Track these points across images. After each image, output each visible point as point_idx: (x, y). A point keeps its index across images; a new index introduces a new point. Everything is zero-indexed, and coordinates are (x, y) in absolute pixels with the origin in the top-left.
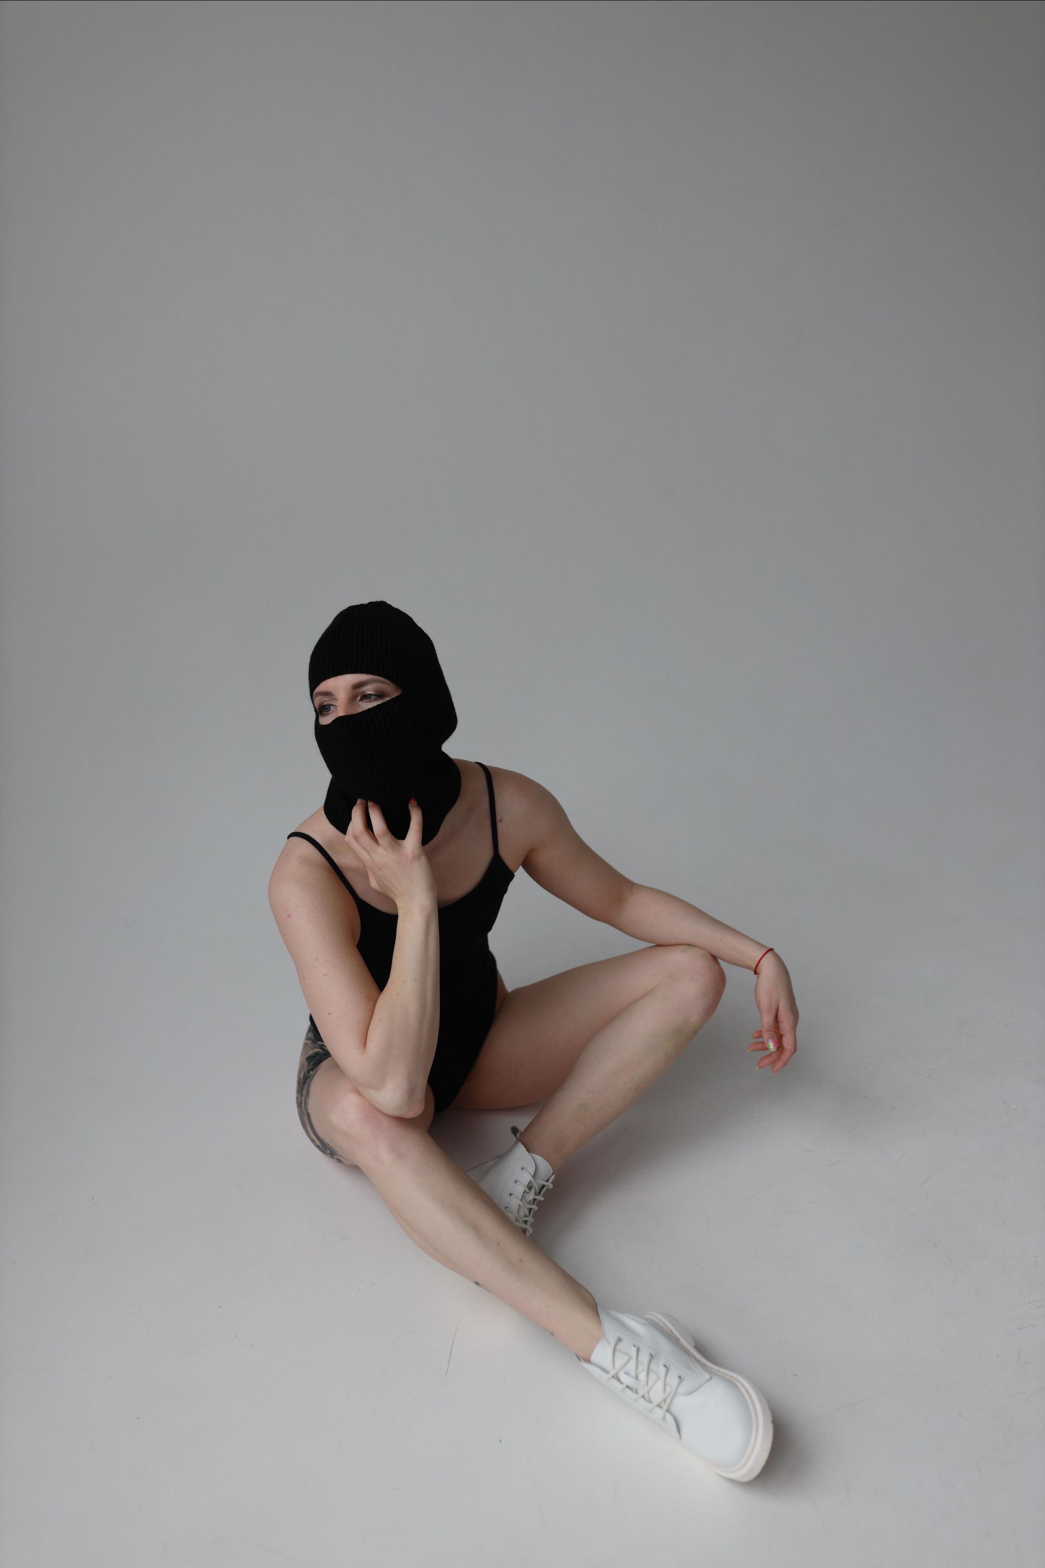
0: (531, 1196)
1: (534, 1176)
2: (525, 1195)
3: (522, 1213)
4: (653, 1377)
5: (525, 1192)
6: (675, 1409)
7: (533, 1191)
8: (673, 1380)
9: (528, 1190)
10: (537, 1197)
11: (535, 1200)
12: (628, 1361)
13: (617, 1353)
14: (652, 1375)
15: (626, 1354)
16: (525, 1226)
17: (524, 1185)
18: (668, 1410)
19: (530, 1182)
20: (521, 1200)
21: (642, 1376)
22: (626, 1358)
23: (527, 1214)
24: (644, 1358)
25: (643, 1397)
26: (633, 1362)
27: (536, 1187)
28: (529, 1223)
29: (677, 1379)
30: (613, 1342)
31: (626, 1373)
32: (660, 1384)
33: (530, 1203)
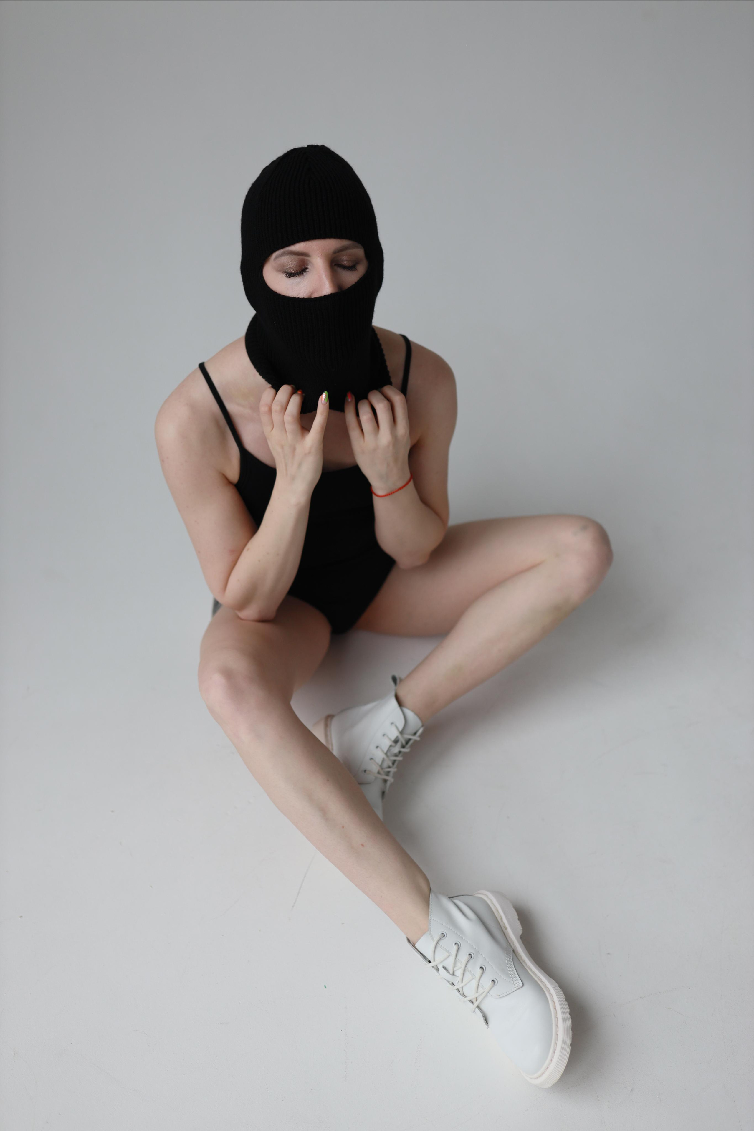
0: (396, 749)
1: (402, 733)
2: (391, 748)
3: (385, 765)
4: (468, 976)
5: (391, 746)
6: (484, 1007)
7: (399, 744)
8: (486, 982)
9: (393, 744)
10: (403, 750)
11: (400, 752)
12: (449, 956)
13: (439, 949)
14: (467, 974)
15: (447, 951)
16: (386, 778)
17: (390, 739)
18: (478, 1007)
19: (397, 737)
20: (386, 754)
21: (459, 973)
22: (447, 954)
23: (391, 764)
24: (463, 957)
25: (458, 990)
26: (452, 959)
27: (402, 740)
28: (391, 774)
29: (491, 982)
30: (436, 939)
31: (444, 968)
32: (474, 983)
33: (396, 755)
